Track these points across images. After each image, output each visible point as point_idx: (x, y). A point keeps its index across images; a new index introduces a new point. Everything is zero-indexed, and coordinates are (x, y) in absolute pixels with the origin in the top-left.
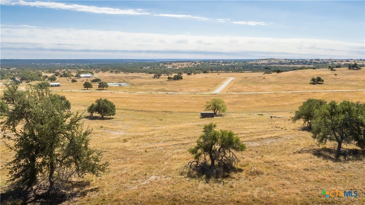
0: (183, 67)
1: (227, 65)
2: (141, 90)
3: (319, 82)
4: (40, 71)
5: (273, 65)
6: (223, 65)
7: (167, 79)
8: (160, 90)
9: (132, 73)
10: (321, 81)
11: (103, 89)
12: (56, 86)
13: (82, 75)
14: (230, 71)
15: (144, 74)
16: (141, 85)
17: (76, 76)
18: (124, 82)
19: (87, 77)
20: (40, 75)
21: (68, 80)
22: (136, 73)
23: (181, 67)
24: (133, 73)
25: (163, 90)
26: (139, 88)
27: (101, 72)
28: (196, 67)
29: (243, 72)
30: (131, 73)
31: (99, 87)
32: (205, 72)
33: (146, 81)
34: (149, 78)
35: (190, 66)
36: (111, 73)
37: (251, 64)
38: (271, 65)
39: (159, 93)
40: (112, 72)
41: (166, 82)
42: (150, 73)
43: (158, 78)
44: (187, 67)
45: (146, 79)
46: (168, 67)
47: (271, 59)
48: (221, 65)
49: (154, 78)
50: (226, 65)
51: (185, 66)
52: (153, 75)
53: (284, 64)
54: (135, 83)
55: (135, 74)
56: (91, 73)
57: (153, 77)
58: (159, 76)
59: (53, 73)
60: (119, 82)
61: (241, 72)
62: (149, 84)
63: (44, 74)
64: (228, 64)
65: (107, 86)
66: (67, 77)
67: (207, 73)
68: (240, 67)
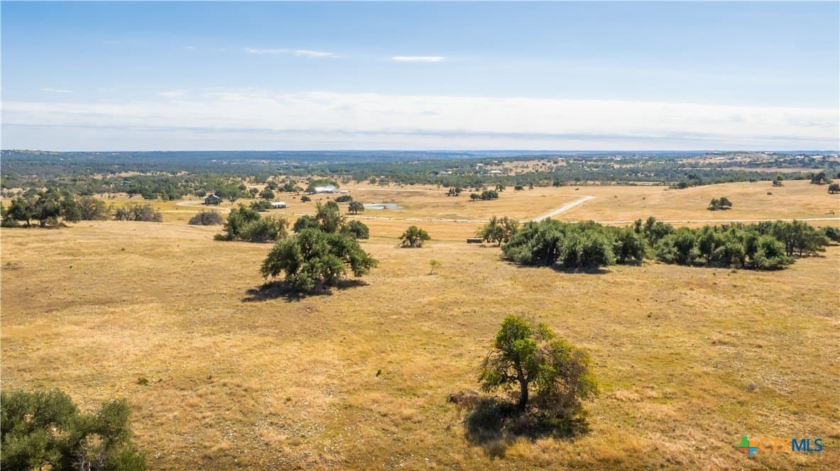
0: (526, 171)
1: (626, 168)
2: (417, 216)
3: (724, 207)
4: (240, 179)
5: (728, 169)
6: (616, 166)
7: (470, 199)
8: (445, 217)
9: (412, 184)
10: (725, 205)
11: (356, 214)
12: (279, 207)
13: (318, 189)
14: (613, 183)
15: (435, 186)
16: (421, 208)
17: (307, 191)
18: (393, 201)
19: (327, 192)
20: (243, 188)
21: (294, 198)
22: (420, 186)
23: (519, 170)
24: (414, 186)
25: (453, 217)
26: (416, 212)
27: (352, 182)
28: (553, 171)
29: (636, 185)
30: (409, 185)
31: (350, 209)
32: (556, 184)
33: (431, 201)
34: (440, 196)
35: (540, 170)
36: (371, 185)
37: (683, 165)
38: (724, 169)
39: (444, 220)
40: (373, 182)
41: (464, 204)
42: (446, 186)
43: (457, 195)
44: (534, 171)
45: (434, 197)
46: (493, 172)
47: (735, 153)
48: (613, 167)
49: (449, 195)
50: (624, 166)
51: (530, 169)
52: (447, 190)
53: (758, 165)
54: (410, 205)
55: (418, 188)
56: (334, 184)
57: (446, 194)
58: (458, 191)
59: (264, 183)
60: (384, 203)
61: (632, 185)
62: (433, 207)
63: (249, 187)
64: (628, 166)
65: (362, 209)
66: (290, 191)
67: (561, 185)
68: (649, 172)
